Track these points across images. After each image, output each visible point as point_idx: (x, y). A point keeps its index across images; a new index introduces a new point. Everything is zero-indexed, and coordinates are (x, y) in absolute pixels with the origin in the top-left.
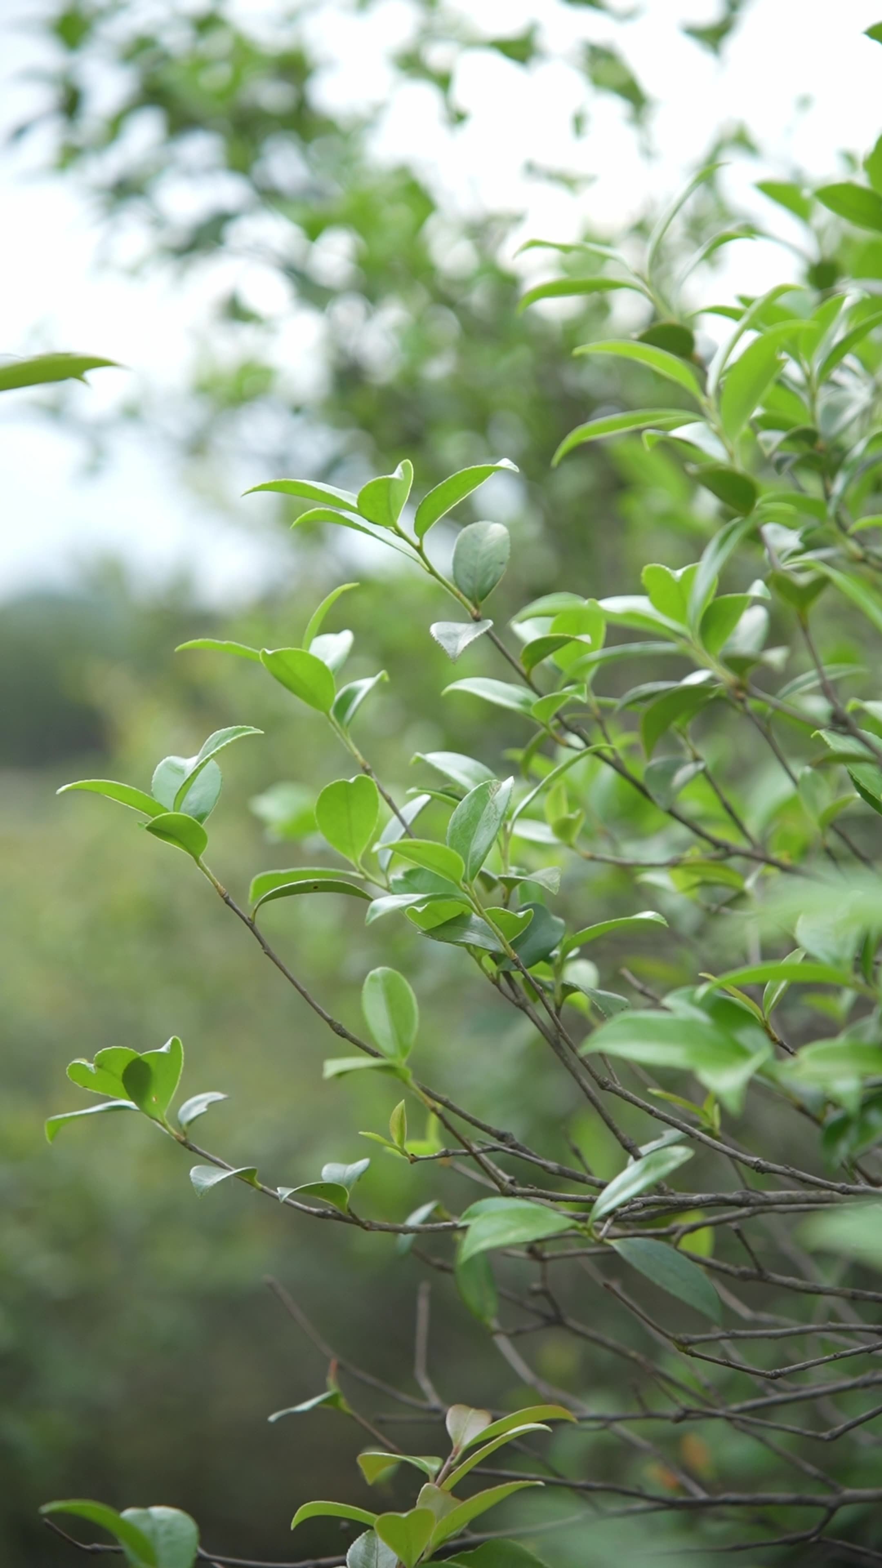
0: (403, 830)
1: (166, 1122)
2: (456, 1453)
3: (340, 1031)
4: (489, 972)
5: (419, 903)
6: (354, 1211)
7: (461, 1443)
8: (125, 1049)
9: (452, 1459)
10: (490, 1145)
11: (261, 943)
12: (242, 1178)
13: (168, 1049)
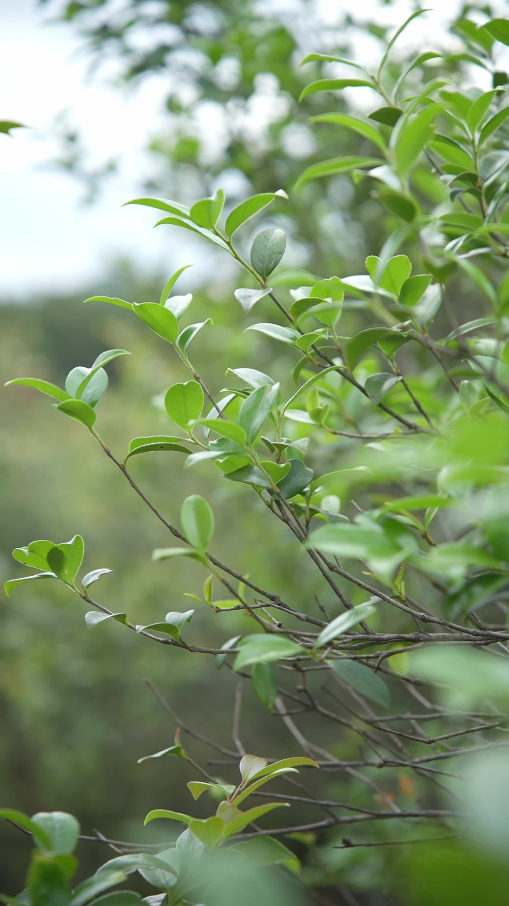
0: (218, 414)
1: (74, 585)
2: (243, 784)
3: (176, 533)
4: (266, 500)
5: (220, 457)
6: (184, 641)
7: (247, 777)
8: (47, 542)
9: (241, 787)
10: (266, 603)
11: (129, 480)
12: (118, 619)
13: (73, 543)
